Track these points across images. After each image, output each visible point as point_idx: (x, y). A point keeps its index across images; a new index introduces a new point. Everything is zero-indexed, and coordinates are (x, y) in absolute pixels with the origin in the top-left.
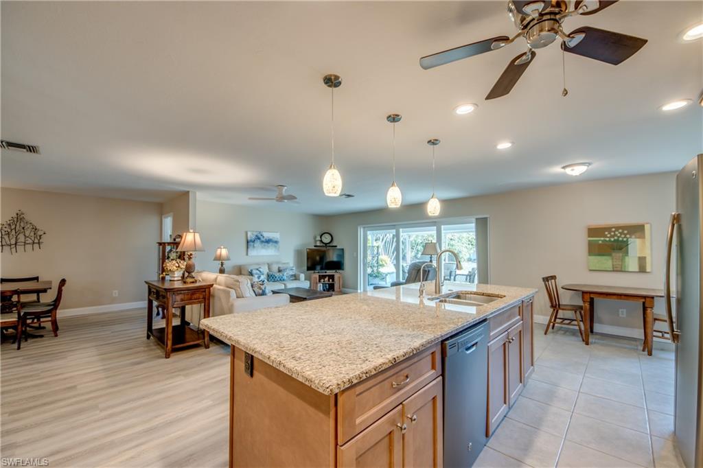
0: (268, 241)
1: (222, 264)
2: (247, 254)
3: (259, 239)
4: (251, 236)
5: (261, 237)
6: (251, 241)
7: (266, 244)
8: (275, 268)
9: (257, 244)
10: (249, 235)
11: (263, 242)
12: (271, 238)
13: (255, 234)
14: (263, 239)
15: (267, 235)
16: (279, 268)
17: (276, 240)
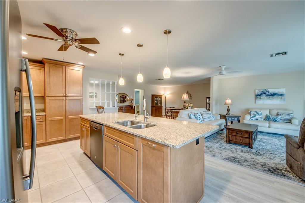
0: (273, 95)
1: (228, 107)
2: (255, 103)
3: (265, 93)
4: (257, 92)
5: (267, 93)
6: (258, 95)
7: (271, 97)
8: (274, 112)
9: (263, 96)
10: (256, 92)
11: (268, 95)
12: (276, 93)
13: (262, 90)
14: (269, 94)
15: (271, 91)
16: (278, 112)
17: (281, 93)
